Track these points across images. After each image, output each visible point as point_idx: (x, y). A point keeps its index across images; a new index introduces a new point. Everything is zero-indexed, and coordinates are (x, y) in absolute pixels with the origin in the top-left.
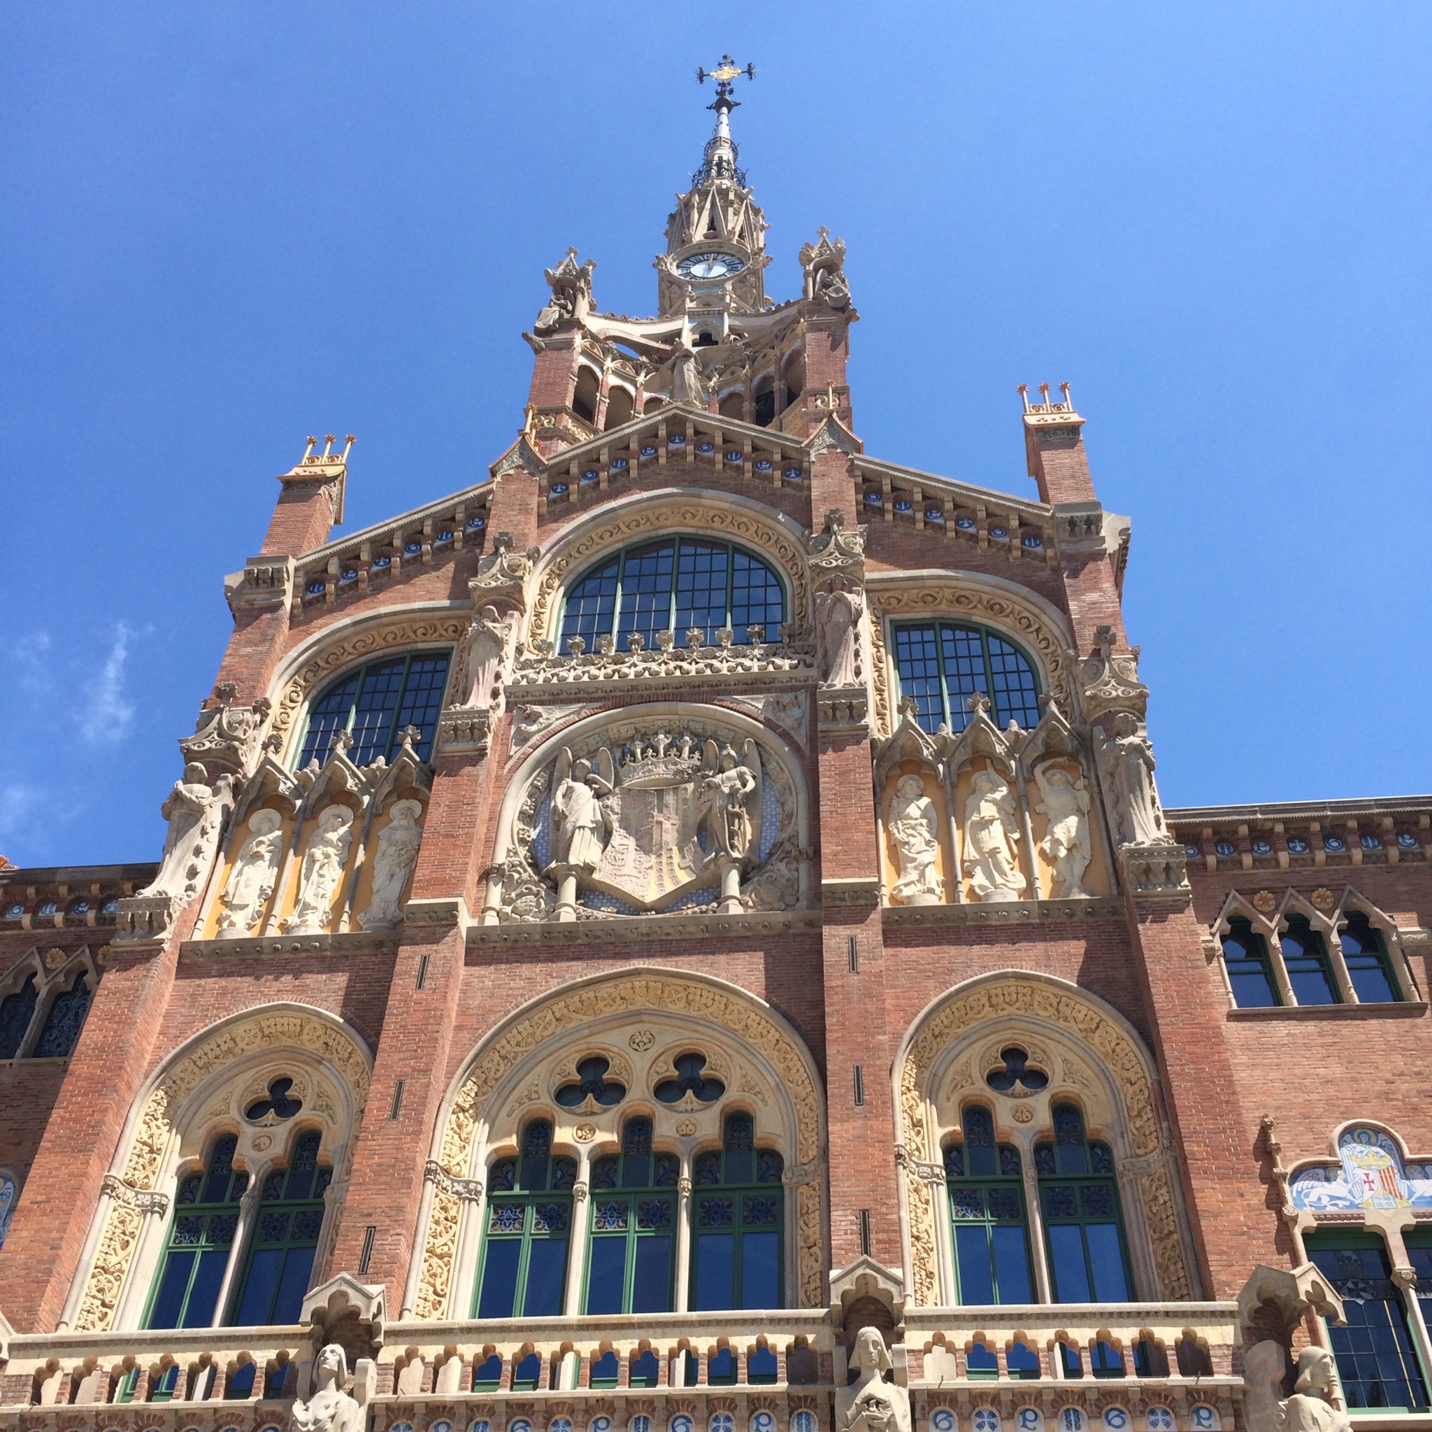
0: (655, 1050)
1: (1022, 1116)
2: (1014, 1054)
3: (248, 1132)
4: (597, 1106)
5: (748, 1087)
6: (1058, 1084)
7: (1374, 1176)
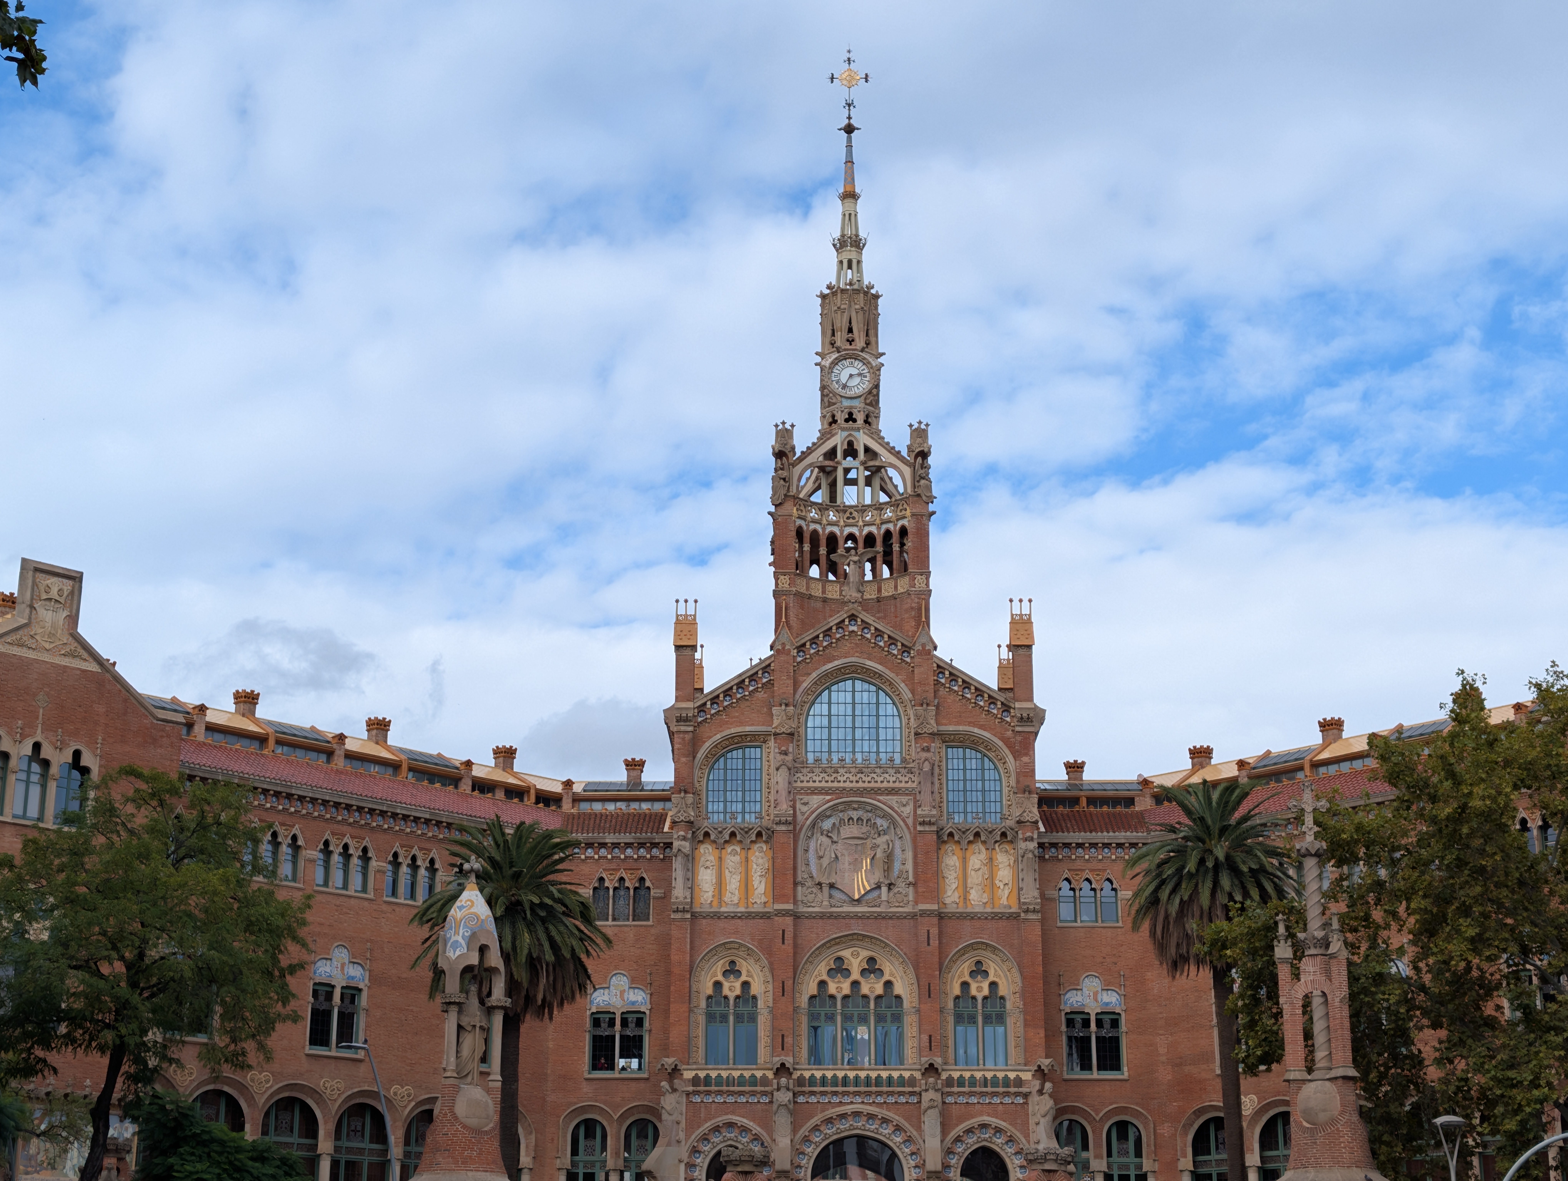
0: (860, 958)
1: (980, 989)
2: (979, 963)
3: (726, 985)
4: (842, 980)
5: (892, 974)
6: (991, 978)
7: (1091, 994)
